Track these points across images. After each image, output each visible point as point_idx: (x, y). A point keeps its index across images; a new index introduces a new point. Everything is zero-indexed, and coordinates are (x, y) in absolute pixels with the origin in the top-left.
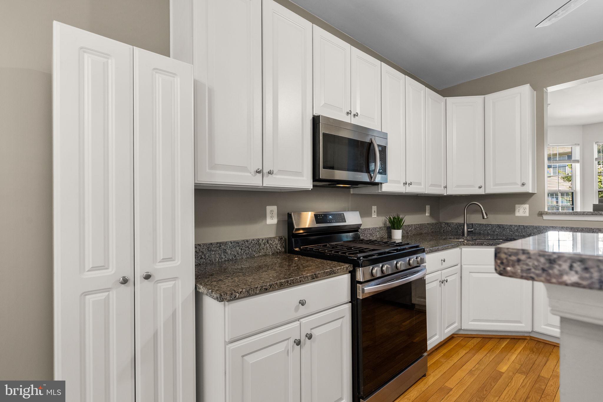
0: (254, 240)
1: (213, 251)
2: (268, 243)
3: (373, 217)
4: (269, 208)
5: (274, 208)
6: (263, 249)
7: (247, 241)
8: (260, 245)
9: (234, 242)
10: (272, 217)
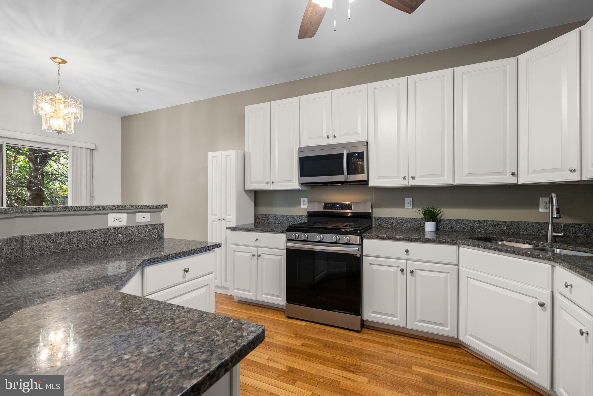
0: (291, 215)
1: (272, 218)
2: (299, 218)
3: (406, 208)
4: (302, 199)
5: (306, 199)
6: (297, 221)
7: (288, 215)
8: (295, 218)
9: (281, 215)
10: (304, 204)
